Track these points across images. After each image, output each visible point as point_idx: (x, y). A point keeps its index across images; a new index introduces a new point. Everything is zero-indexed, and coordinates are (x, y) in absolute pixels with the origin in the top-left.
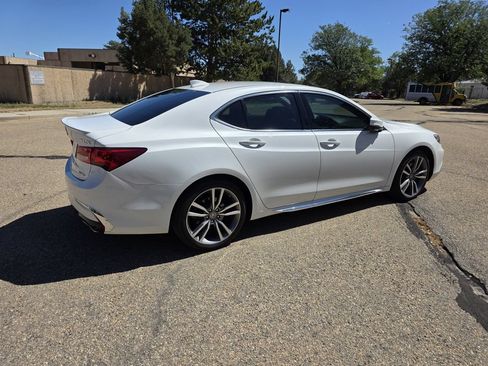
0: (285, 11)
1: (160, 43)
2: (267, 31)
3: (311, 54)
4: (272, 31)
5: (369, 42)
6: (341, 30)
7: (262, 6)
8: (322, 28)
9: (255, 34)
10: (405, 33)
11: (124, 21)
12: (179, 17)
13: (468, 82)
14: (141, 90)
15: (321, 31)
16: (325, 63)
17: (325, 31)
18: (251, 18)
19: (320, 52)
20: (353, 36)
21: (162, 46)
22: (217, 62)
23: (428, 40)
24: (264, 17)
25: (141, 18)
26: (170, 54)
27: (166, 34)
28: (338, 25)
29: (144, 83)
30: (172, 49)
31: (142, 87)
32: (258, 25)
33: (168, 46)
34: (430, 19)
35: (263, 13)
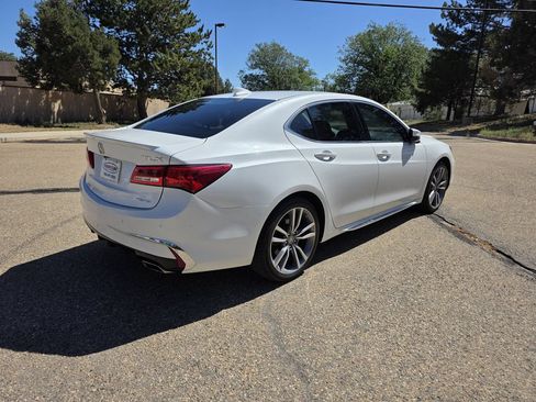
0: (220, 25)
1: (81, 53)
2: (205, 46)
3: (248, 72)
4: (210, 46)
5: (306, 62)
6: (277, 50)
7: (197, 19)
8: (259, 46)
9: (192, 49)
10: (340, 55)
11: (25, 25)
12: (98, 24)
13: (398, 103)
14: (56, 110)
15: (257, 49)
16: (263, 82)
17: (262, 50)
18: (186, 31)
19: (257, 72)
20: (290, 56)
21: (84, 57)
22: (149, 78)
23: (360, 63)
24: (201, 30)
25: (54, 22)
26: (95, 67)
27: (88, 43)
28: (274, 45)
29: (59, 102)
30: (98, 61)
31: (57, 106)
32: (195, 39)
33: (92, 57)
34: (362, 42)
35: (199, 26)
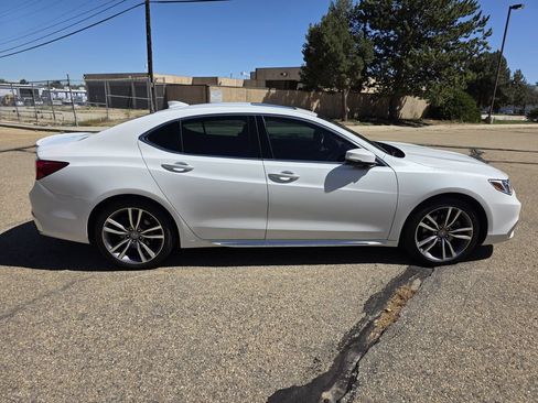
0: (516, 7)
1: (333, 59)
2: (480, 35)
4: (488, 34)
7: (477, 5)
9: (462, 40)
21: (335, 62)
24: (477, 18)
26: (342, 70)
29: (318, 101)
30: (345, 64)
31: (315, 105)
32: (466, 29)
35: (477, 12)
